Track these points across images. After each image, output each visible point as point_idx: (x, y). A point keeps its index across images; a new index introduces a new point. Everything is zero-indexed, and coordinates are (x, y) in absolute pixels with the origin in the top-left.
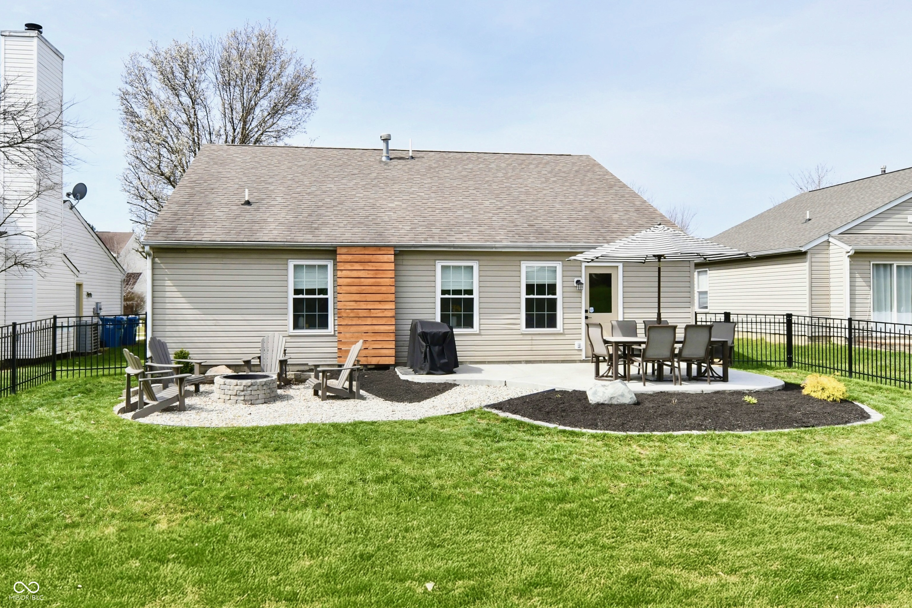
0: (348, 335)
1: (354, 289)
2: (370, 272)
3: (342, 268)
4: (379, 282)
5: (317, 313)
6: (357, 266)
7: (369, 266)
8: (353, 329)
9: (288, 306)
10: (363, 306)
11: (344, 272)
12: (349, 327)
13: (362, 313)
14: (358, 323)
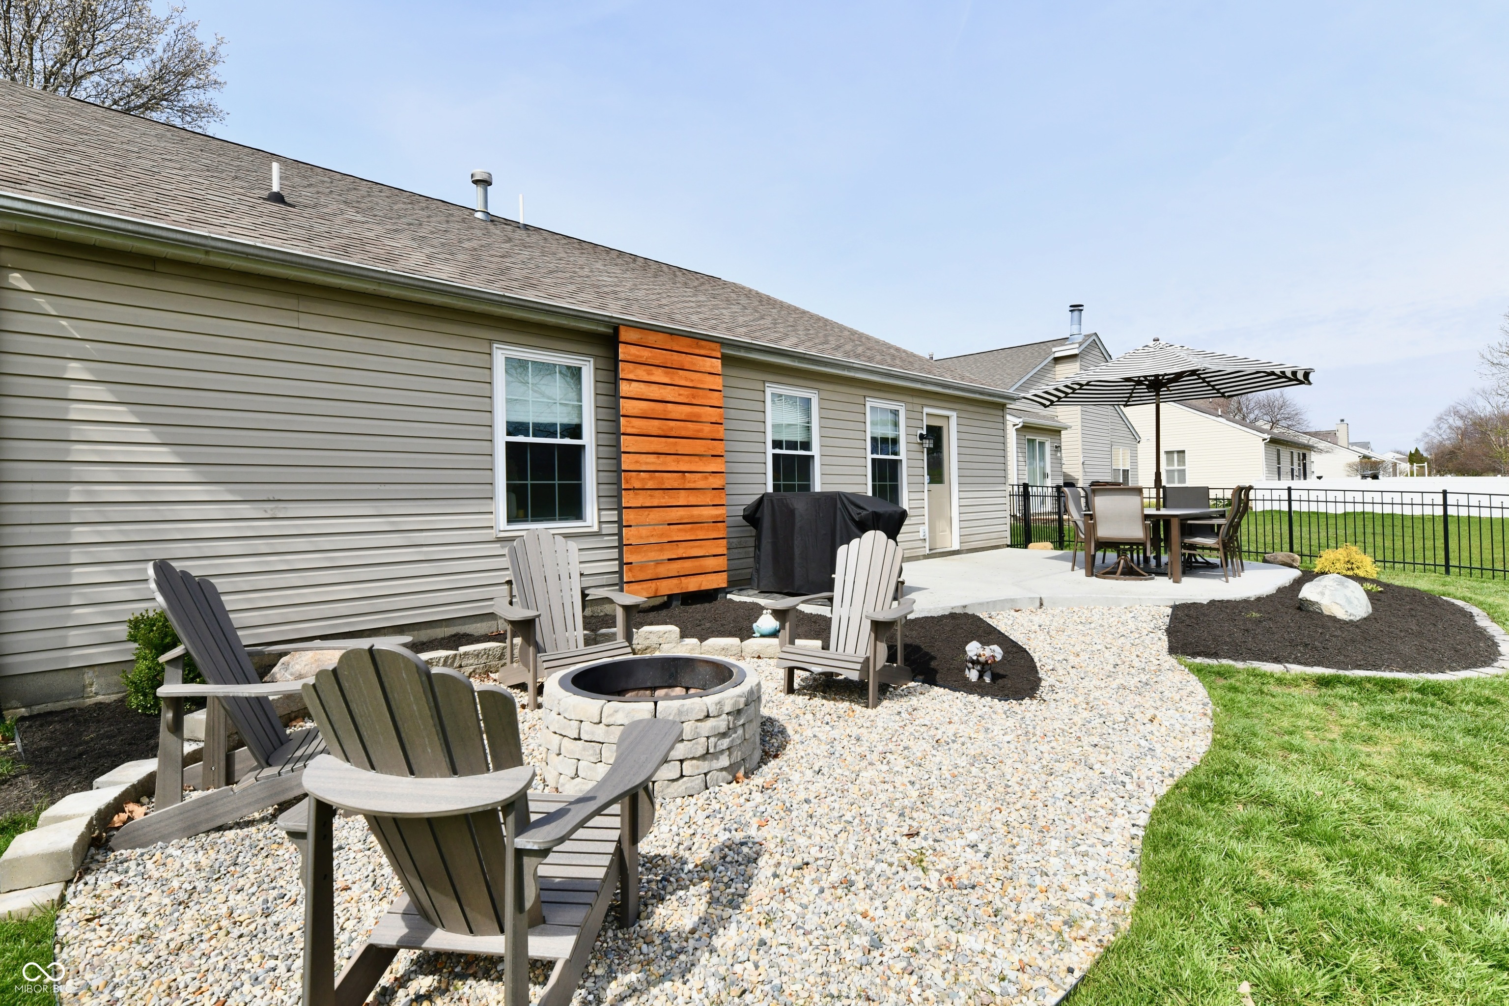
0: (644, 531)
1: (653, 426)
2: (682, 391)
3: (631, 376)
4: (699, 416)
5: (557, 482)
6: (659, 375)
7: (681, 378)
8: (655, 516)
9: (493, 462)
10: (672, 464)
11: (634, 384)
12: (646, 512)
13: (671, 481)
14: (663, 502)
